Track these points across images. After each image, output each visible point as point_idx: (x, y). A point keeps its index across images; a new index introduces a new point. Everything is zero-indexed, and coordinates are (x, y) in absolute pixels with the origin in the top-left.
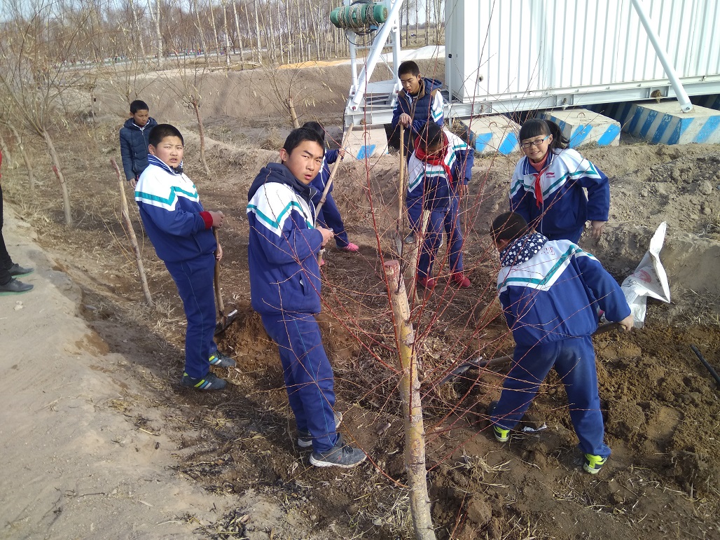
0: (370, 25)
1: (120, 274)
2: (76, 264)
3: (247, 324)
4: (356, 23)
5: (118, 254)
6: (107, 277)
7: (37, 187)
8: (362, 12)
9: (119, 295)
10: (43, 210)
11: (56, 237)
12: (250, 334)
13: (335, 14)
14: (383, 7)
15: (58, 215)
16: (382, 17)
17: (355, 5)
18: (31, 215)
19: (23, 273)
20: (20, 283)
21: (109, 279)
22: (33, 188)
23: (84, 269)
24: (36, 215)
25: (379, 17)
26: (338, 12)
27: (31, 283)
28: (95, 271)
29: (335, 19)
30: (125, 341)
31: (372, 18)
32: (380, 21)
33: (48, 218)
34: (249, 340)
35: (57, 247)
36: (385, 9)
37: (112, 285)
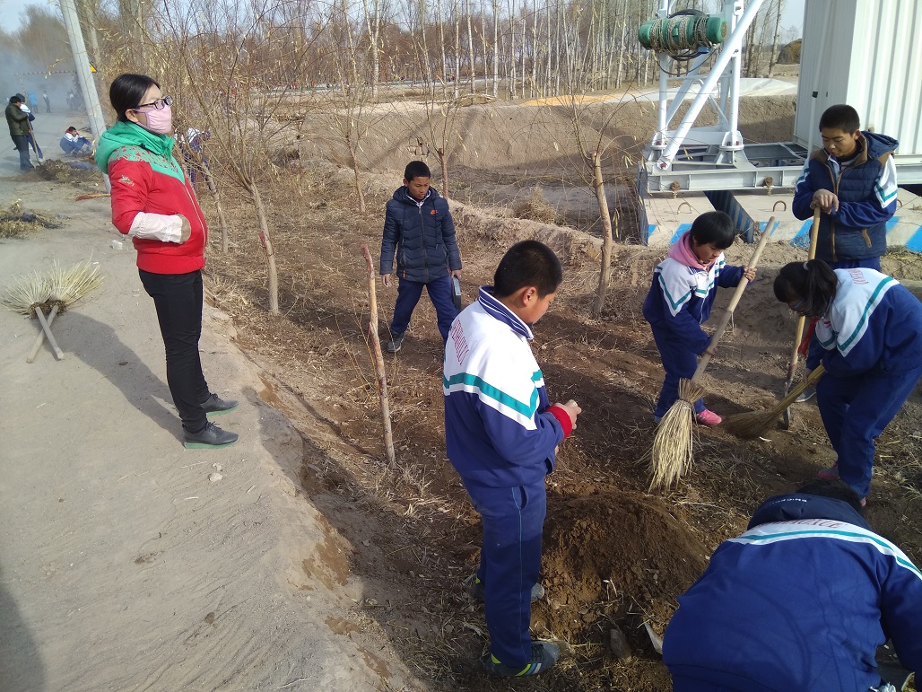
0: (698, 46)
1: (346, 403)
2: (288, 383)
3: (561, 543)
4: (677, 43)
5: (339, 366)
6: (328, 406)
7: (231, 249)
8: (688, 26)
9: (345, 439)
10: (241, 287)
11: (258, 332)
12: (565, 562)
13: (646, 31)
14: (722, 21)
15: (259, 295)
16: (719, 35)
17: (678, 18)
18: (226, 293)
19: (222, 409)
20: (218, 431)
21: (331, 410)
22: (226, 250)
23: (298, 391)
24: (231, 294)
25: (715, 35)
26: (650, 27)
27: (234, 431)
28: (312, 395)
29: (645, 37)
30: (366, 543)
31: (704, 36)
32: (715, 41)
33: (246, 299)
34: (566, 576)
35: (261, 349)
36: (724, 24)
37: (336, 423)
